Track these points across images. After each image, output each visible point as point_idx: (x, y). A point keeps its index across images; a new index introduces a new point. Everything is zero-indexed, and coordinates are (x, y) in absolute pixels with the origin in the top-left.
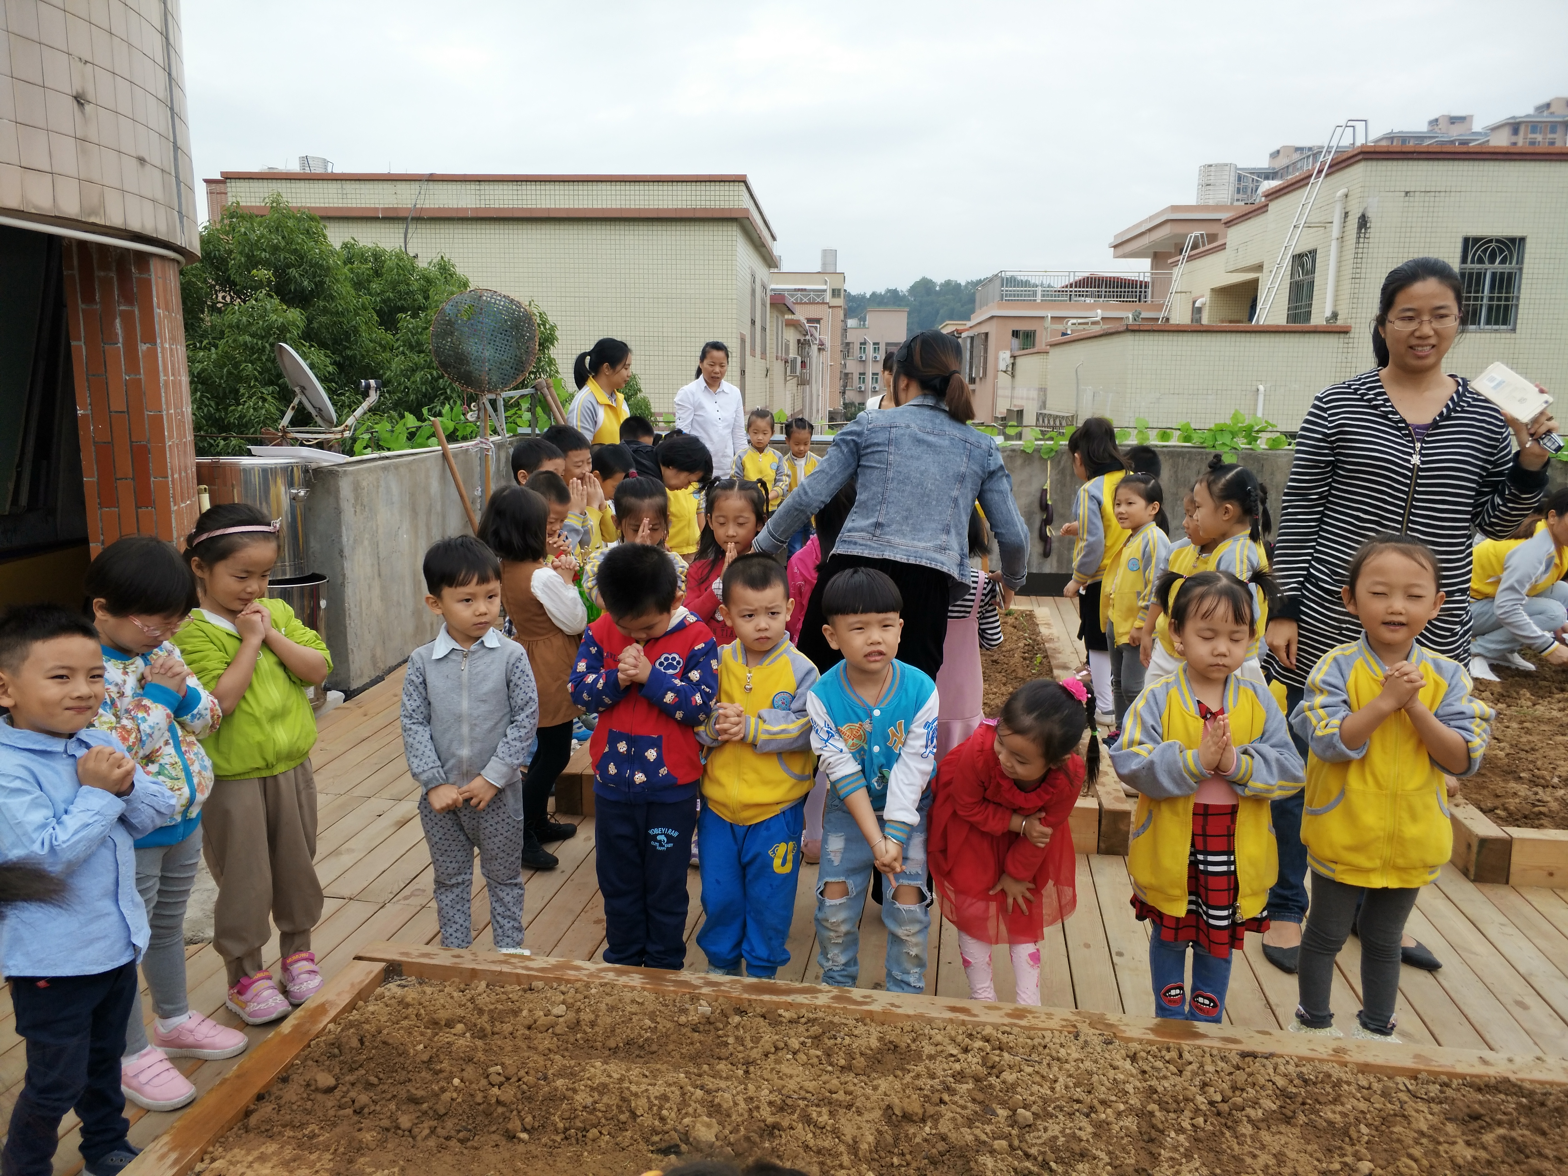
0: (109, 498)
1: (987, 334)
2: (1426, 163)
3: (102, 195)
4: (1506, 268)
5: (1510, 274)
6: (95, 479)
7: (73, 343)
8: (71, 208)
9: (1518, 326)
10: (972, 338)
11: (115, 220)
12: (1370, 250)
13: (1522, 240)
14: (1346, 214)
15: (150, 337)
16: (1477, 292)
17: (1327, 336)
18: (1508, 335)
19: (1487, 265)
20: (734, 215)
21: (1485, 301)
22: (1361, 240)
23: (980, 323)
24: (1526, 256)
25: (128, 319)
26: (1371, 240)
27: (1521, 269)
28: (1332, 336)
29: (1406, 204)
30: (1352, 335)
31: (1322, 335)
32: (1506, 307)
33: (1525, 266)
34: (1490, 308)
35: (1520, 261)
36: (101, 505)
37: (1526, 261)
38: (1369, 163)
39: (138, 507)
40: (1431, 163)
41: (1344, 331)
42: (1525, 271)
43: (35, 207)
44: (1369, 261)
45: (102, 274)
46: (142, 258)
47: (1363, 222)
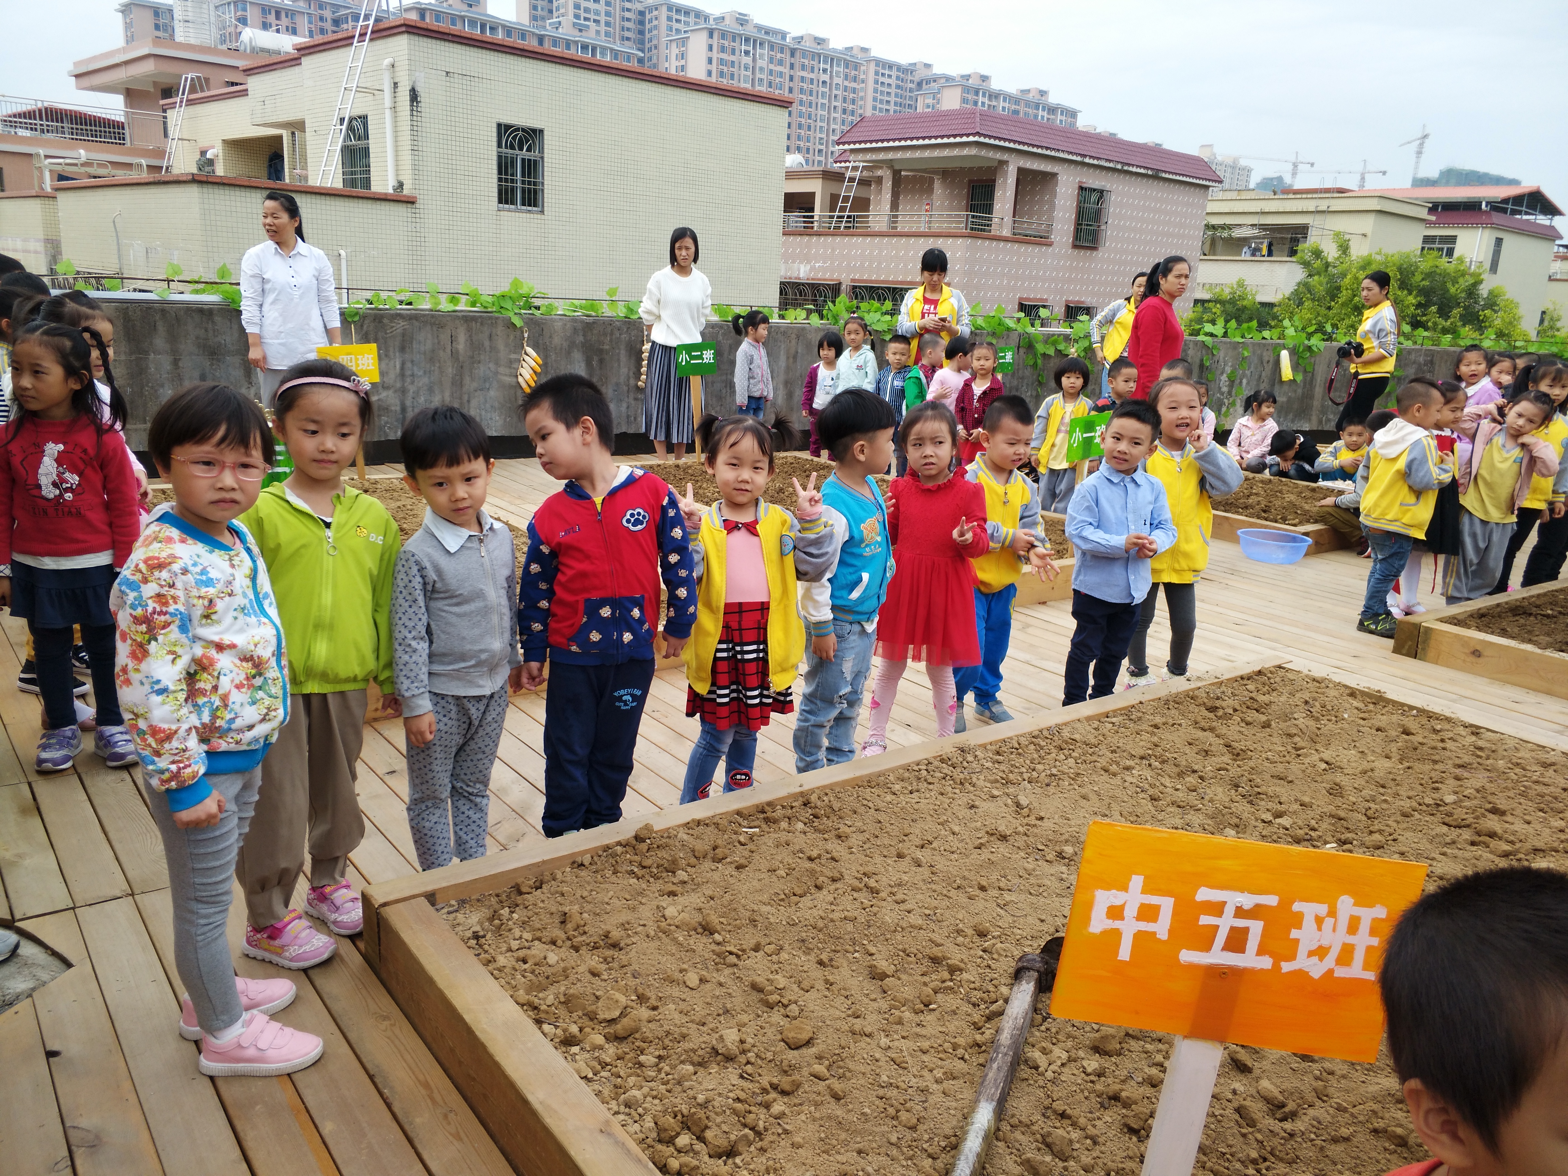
2: (459, 47)
4: (531, 156)
5: (535, 161)
9: (545, 209)
12: (424, 124)
13: (541, 131)
14: (395, 84)
16: (512, 175)
17: (396, 204)
18: (539, 216)
19: (517, 152)
21: (519, 184)
22: (415, 113)
24: (546, 146)
26: (423, 115)
27: (542, 158)
28: (400, 205)
29: (448, 84)
30: (417, 206)
31: (392, 204)
32: (535, 191)
33: (546, 155)
34: (523, 190)
35: (542, 151)
37: (546, 151)
38: (412, 37)
40: (464, 47)
41: (410, 202)
42: (546, 160)
44: (424, 134)
47: (414, 96)
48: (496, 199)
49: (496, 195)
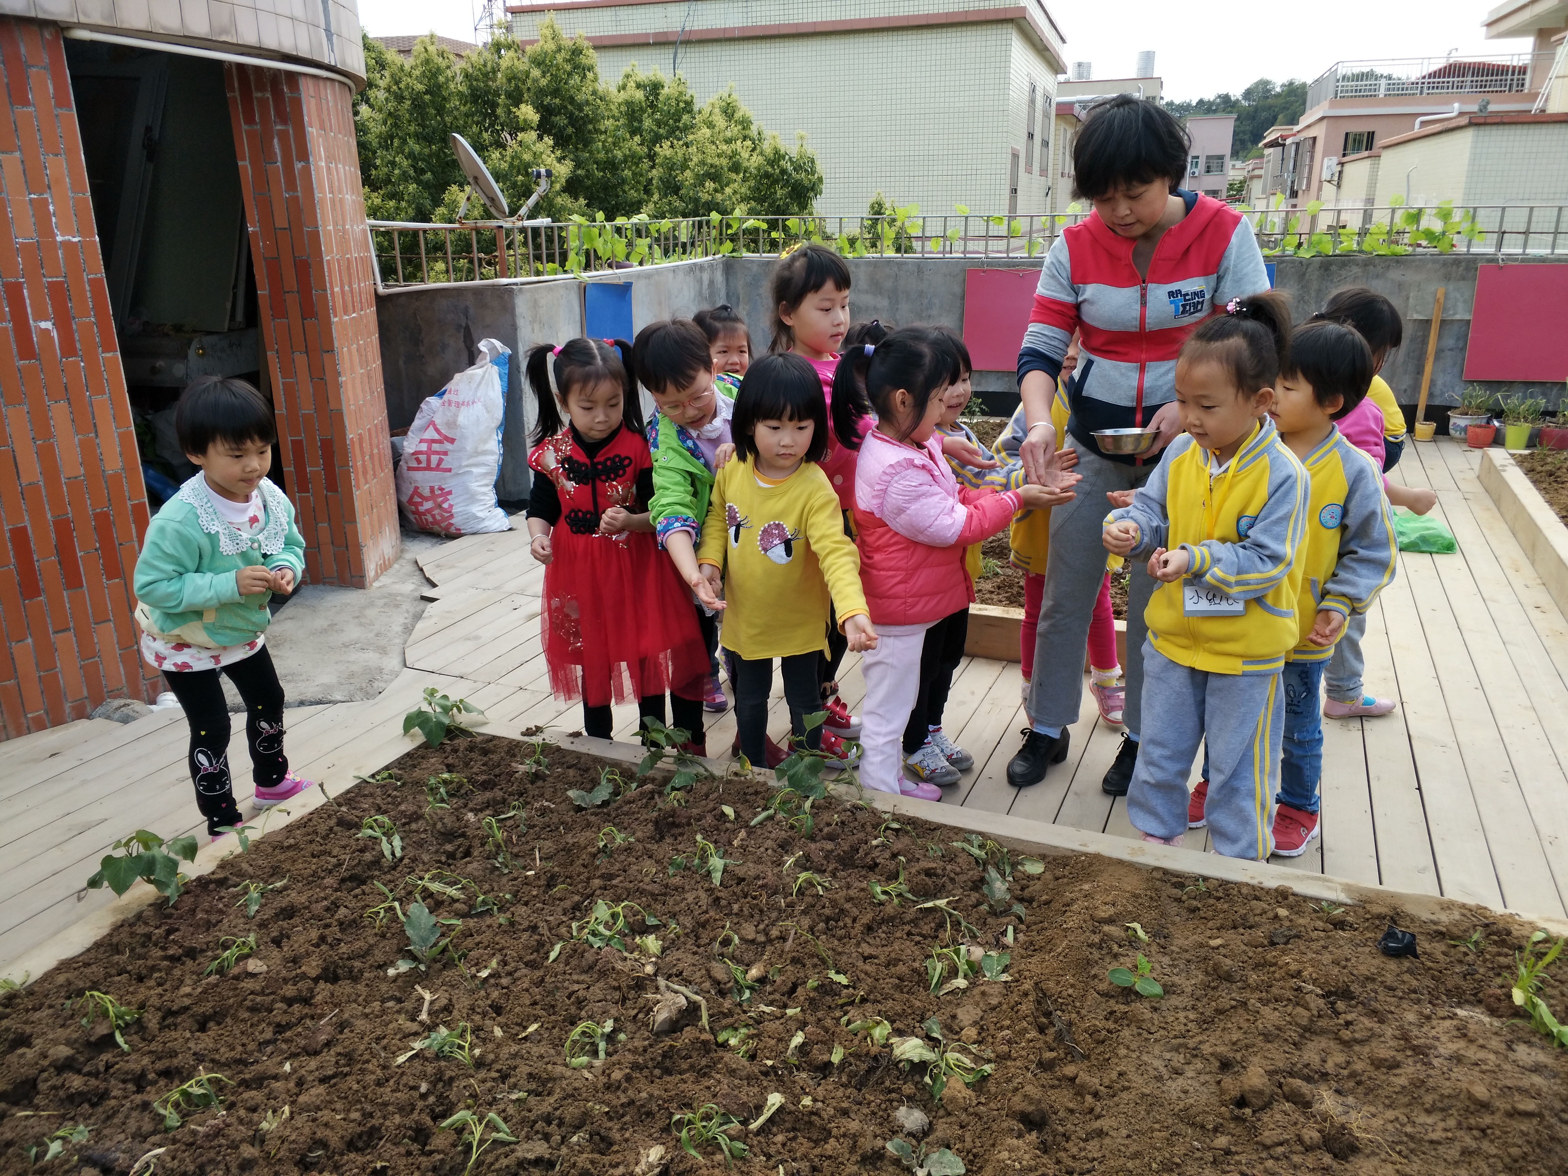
0: (280, 311)
1: (1315, 139)
3: (233, 14)
6: (267, 292)
7: (240, 163)
8: (200, 27)
10: (1298, 144)
11: (249, 38)
15: (304, 155)
20: (1009, 16)
23: (1309, 126)
25: (284, 137)
36: (274, 316)
39: (303, 319)
43: (163, 28)
45: (259, 95)
46: (292, 77)
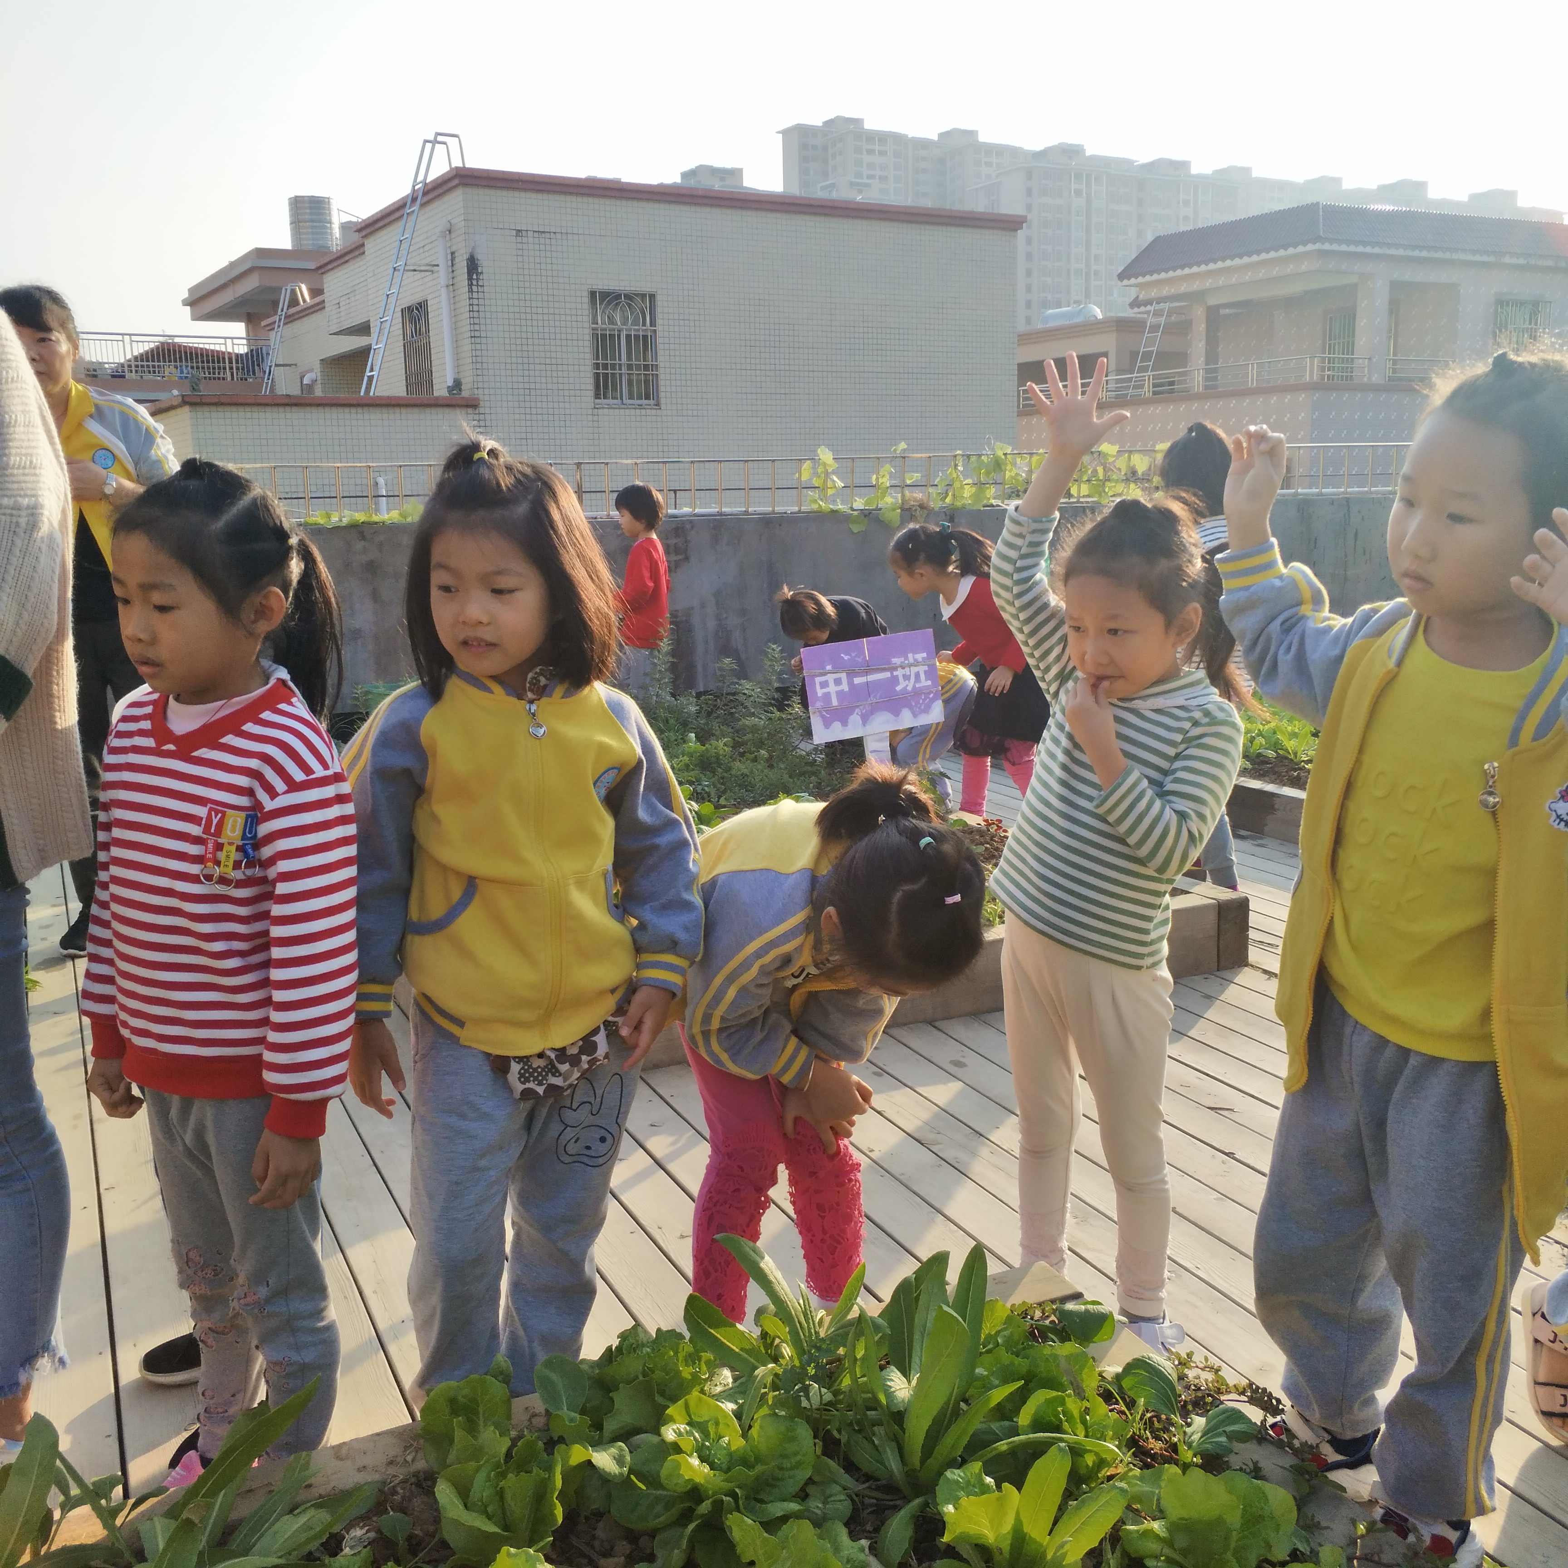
2: (533, 195)
4: (641, 330)
5: (645, 337)
9: (663, 401)
12: (487, 302)
13: (652, 297)
14: (453, 253)
16: (613, 358)
17: (452, 411)
18: (654, 412)
21: (624, 370)
22: (475, 288)
24: (659, 316)
26: (486, 289)
27: (655, 331)
28: (458, 410)
29: (520, 246)
30: (482, 410)
31: (446, 410)
32: (648, 378)
33: (659, 328)
34: (630, 379)
35: (654, 322)
37: (659, 322)
38: (469, 190)
40: (540, 196)
41: (470, 404)
42: (660, 333)
44: (488, 315)
47: (473, 266)
48: (591, 393)
49: (591, 387)
